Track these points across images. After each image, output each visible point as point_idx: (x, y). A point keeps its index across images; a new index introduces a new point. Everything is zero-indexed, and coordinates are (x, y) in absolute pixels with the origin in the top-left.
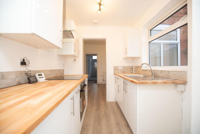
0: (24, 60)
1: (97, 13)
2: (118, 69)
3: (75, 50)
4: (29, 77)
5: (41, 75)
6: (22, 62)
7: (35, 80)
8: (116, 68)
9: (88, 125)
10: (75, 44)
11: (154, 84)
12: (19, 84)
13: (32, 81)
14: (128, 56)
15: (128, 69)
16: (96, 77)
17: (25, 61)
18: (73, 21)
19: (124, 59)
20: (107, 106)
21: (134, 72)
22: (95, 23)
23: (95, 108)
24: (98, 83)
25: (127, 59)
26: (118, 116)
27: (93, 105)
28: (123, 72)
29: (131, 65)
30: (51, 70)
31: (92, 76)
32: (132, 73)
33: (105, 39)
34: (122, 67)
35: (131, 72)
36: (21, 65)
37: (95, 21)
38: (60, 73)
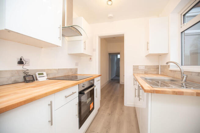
0: (21, 59)
1: (107, 4)
2: (138, 68)
3: (85, 49)
4: (25, 76)
5: (42, 74)
6: (19, 61)
7: (32, 79)
8: (136, 68)
9: (94, 131)
10: (85, 42)
11: (176, 94)
12: (16, 82)
13: (28, 80)
14: (150, 53)
15: (152, 69)
16: (119, 76)
17: (23, 60)
18: (82, 18)
19: (146, 56)
20: (123, 111)
21: (160, 73)
22: (111, 18)
23: (108, 111)
24: (120, 83)
25: (149, 56)
26: (133, 126)
27: (108, 108)
28: (146, 73)
29: (156, 64)
30: (59, 69)
31: (116, 76)
32: (157, 74)
33: (123, 35)
34: (144, 67)
35: (156, 72)
36: (18, 65)
37: (110, 15)
38: (72, 72)
